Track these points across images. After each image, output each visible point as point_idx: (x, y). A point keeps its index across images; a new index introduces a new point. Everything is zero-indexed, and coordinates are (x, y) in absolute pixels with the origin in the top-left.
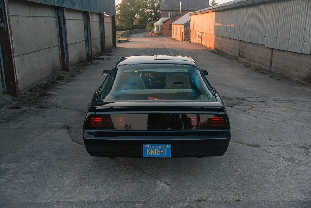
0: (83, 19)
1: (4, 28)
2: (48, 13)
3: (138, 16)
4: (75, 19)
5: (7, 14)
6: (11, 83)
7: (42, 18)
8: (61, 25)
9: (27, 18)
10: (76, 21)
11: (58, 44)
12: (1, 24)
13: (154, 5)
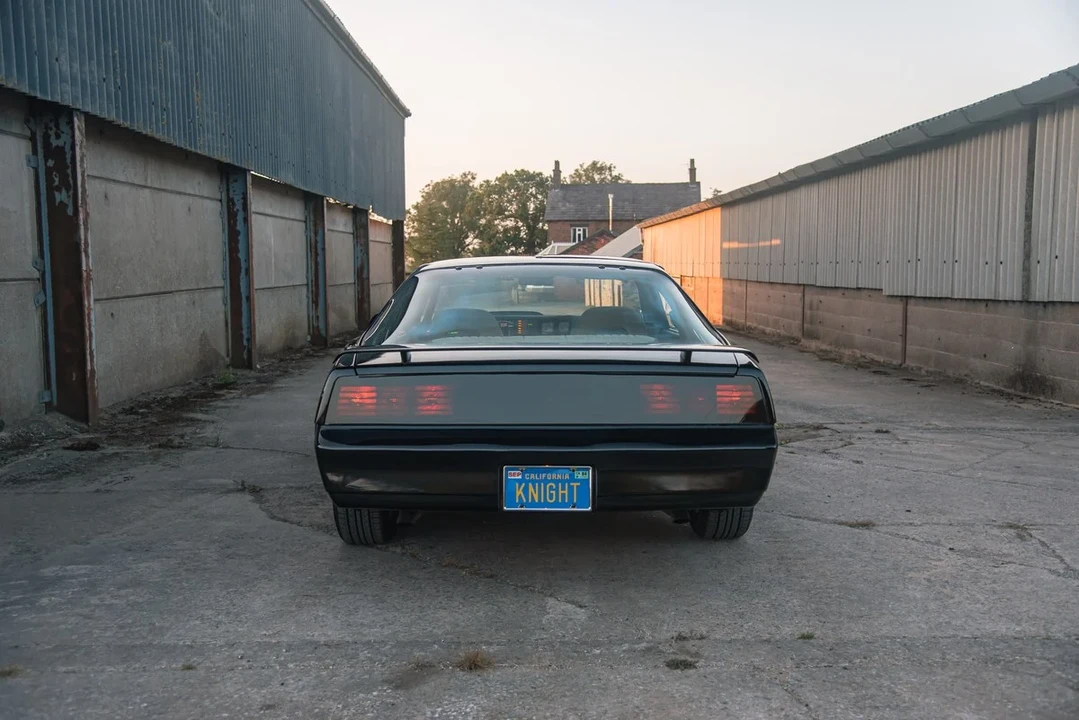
0: (303, 218)
1: (66, 206)
4: (277, 214)
5: (78, 164)
6: (74, 375)
7: (178, 196)
8: (235, 225)
9: (134, 190)
10: (283, 221)
11: (221, 284)
12: (57, 194)
13: (525, 207)
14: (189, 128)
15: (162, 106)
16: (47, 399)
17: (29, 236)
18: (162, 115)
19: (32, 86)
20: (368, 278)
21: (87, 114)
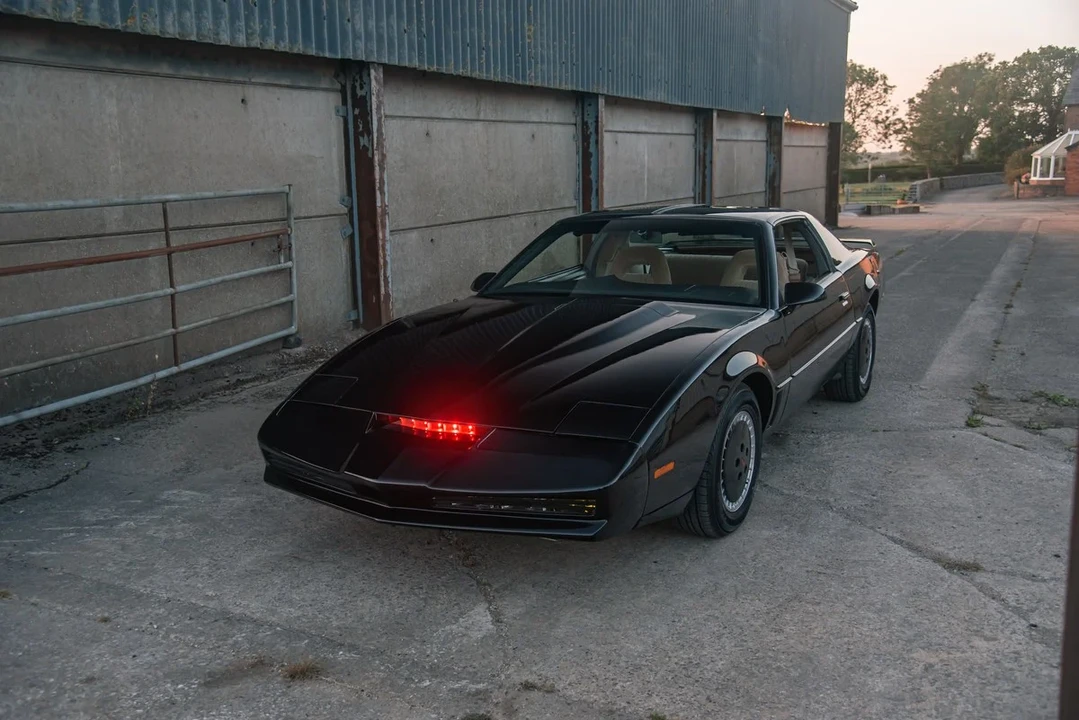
0: (690, 132)
1: (367, 149)
2: (547, 110)
3: (986, 129)
7: (519, 125)
8: (589, 147)
9: (463, 125)
10: (662, 137)
11: (574, 203)
12: (361, 138)
13: (1048, 89)
14: (517, 62)
15: (479, 45)
16: (353, 318)
17: (336, 176)
18: (480, 54)
19: (320, 46)
20: (779, 187)
21: (384, 66)
